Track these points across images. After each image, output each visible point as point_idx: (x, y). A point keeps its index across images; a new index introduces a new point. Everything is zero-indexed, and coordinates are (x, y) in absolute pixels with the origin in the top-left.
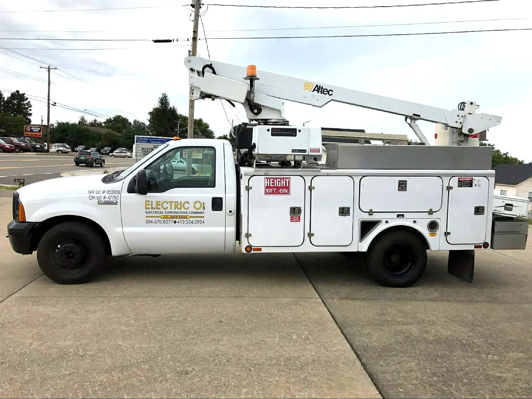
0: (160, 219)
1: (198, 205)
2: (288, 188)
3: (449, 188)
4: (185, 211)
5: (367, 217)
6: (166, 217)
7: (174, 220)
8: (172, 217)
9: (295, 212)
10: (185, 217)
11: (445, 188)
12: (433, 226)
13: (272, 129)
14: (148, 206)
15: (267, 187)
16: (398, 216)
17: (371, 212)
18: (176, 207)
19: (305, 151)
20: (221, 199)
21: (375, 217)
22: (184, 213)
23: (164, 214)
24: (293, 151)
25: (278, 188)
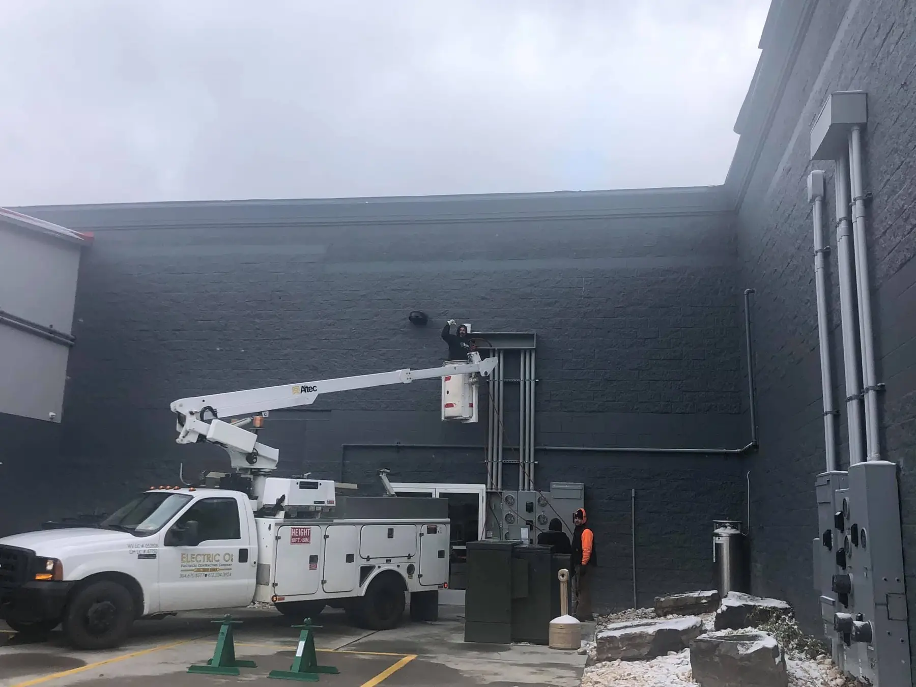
0: (192, 572)
1: (227, 557)
2: (308, 537)
3: (421, 535)
4: (216, 563)
5: (365, 563)
6: (199, 570)
7: (206, 573)
8: (204, 570)
9: (313, 559)
10: (215, 570)
11: (418, 535)
12: (411, 569)
13: (300, 482)
14: (184, 560)
15: (293, 537)
16: (387, 561)
17: (368, 559)
18: (208, 559)
19: (323, 502)
20: (246, 550)
21: (371, 562)
22: (215, 565)
23: (198, 567)
24: (315, 502)
25: (301, 537)
